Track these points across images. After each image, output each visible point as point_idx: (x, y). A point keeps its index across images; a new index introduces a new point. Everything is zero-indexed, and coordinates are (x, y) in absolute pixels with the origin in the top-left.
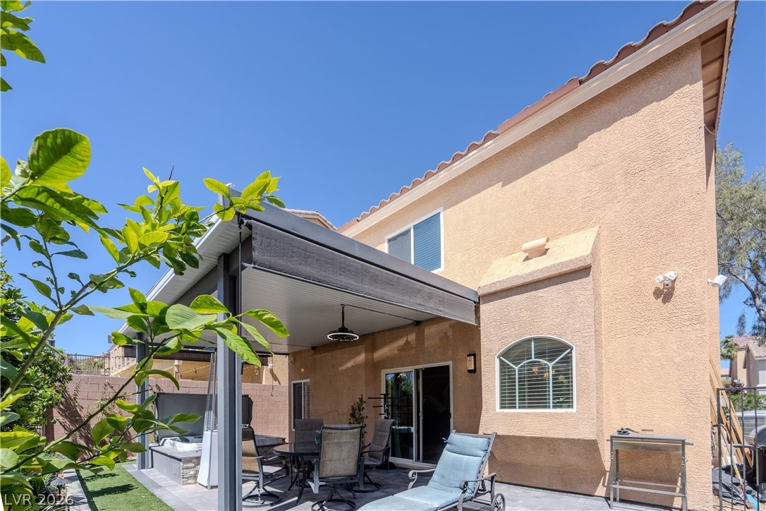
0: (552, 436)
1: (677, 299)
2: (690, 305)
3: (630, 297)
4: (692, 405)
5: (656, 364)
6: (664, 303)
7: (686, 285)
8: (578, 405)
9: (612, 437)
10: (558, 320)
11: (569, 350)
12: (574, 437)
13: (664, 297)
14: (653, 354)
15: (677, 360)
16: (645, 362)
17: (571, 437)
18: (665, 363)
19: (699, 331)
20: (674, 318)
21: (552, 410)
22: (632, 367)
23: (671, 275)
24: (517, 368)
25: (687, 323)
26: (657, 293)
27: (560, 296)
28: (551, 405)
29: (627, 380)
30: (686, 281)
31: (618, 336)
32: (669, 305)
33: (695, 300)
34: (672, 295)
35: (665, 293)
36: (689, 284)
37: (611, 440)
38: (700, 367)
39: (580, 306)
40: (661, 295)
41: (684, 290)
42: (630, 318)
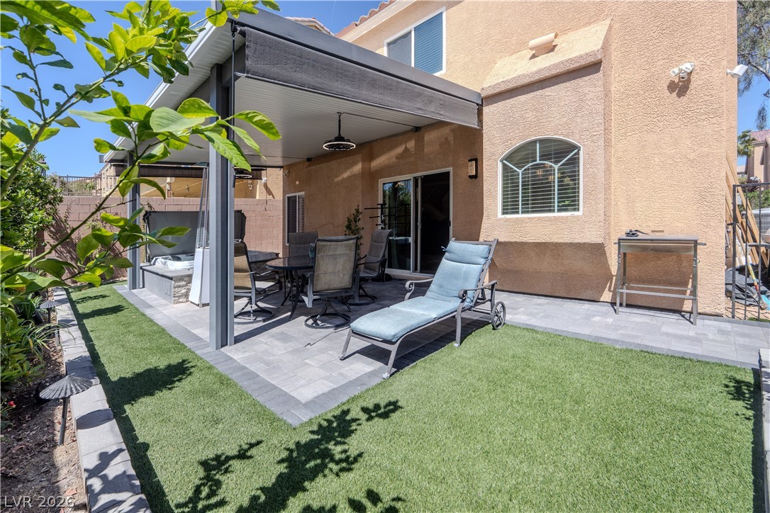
0: (556, 241)
1: (693, 92)
2: (707, 98)
3: (642, 92)
4: (706, 203)
5: (669, 162)
6: (679, 97)
7: (703, 77)
8: (584, 207)
9: (619, 240)
10: (565, 120)
11: (576, 151)
12: (579, 241)
13: (679, 91)
14: (665, 151)
15: (691, 156)
16: (657, 160)
17: (576, 241)
18: (678, 160)
19: (716, 126)
20: (689, 113)
21: (556, 214)
22: (643, 166)
23: (687, 66)
24: (520, 172)
25: (703, 117)
26: (672, 87)
27: (568, 93)
28: (556, 208)
29: (637, 179)
30: (703, 73)
31: (629, 134)
32: (684, 99)
33: (713, 92)
34: (688, 88)
35: (681, 87)
36: (707, 76)
37: (619, 243)
38: (716, 162)
39: (590, 103)
40: (676, 88)
41: (701, 82)
42: (642, 114)
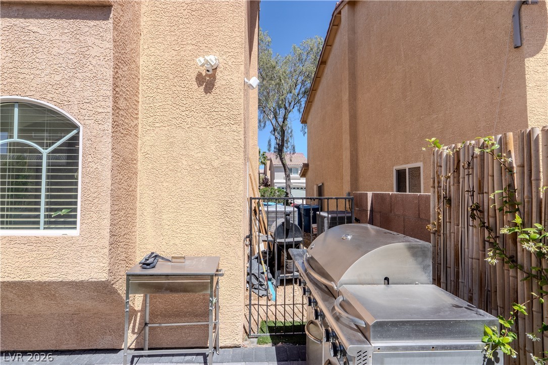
1: (217, 91)
2: (228, 101)
3: (171, 77)
5: (196, 167)
6: (206, 93)
7: (226, 78)
11: (74, 132)
12: (74, 279)
13: (206, 86)
14: (193, 153)
15: (216, 163)
16: (185, 163)
17: (70, 278)
18: (204, 166)
19: (235, 133)
20: (214, 114)
22: (171, 168)
23: (212, 59)
25: (226, 122)
26: (200, 79)
27: (65, 38)
28: (42, 224)
29: (165, 184)
30: (226, 73)
31: (157, 125)
32: (210, 97)
33: (234, 97)
34: (214, 85)
35: (207, 81)
36: (229, 77)
40: (203, 82)
41: (224, 82)
42: (171, 103)
